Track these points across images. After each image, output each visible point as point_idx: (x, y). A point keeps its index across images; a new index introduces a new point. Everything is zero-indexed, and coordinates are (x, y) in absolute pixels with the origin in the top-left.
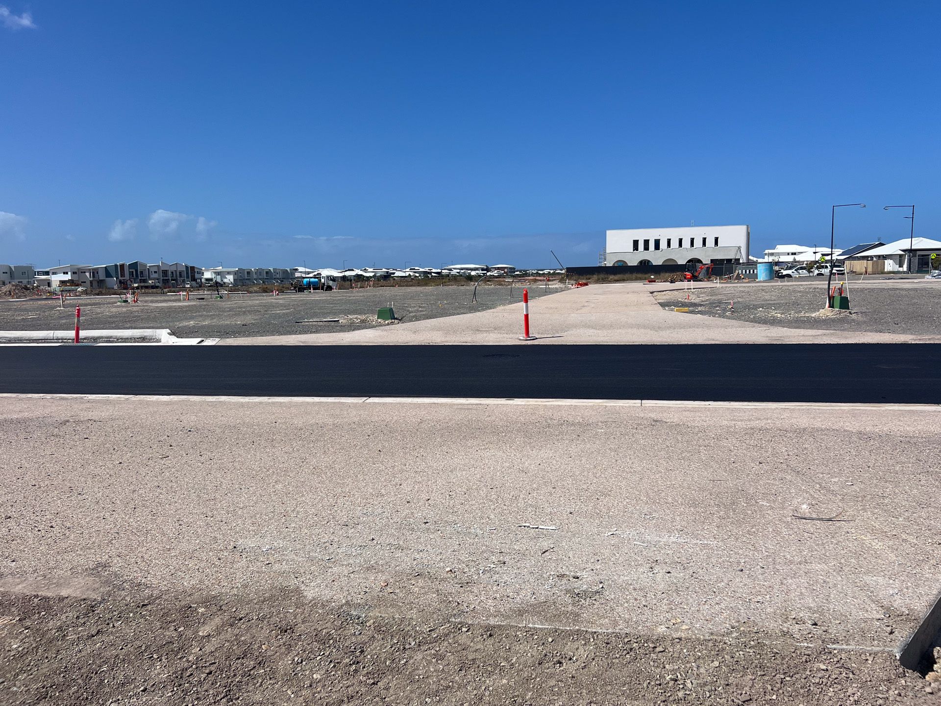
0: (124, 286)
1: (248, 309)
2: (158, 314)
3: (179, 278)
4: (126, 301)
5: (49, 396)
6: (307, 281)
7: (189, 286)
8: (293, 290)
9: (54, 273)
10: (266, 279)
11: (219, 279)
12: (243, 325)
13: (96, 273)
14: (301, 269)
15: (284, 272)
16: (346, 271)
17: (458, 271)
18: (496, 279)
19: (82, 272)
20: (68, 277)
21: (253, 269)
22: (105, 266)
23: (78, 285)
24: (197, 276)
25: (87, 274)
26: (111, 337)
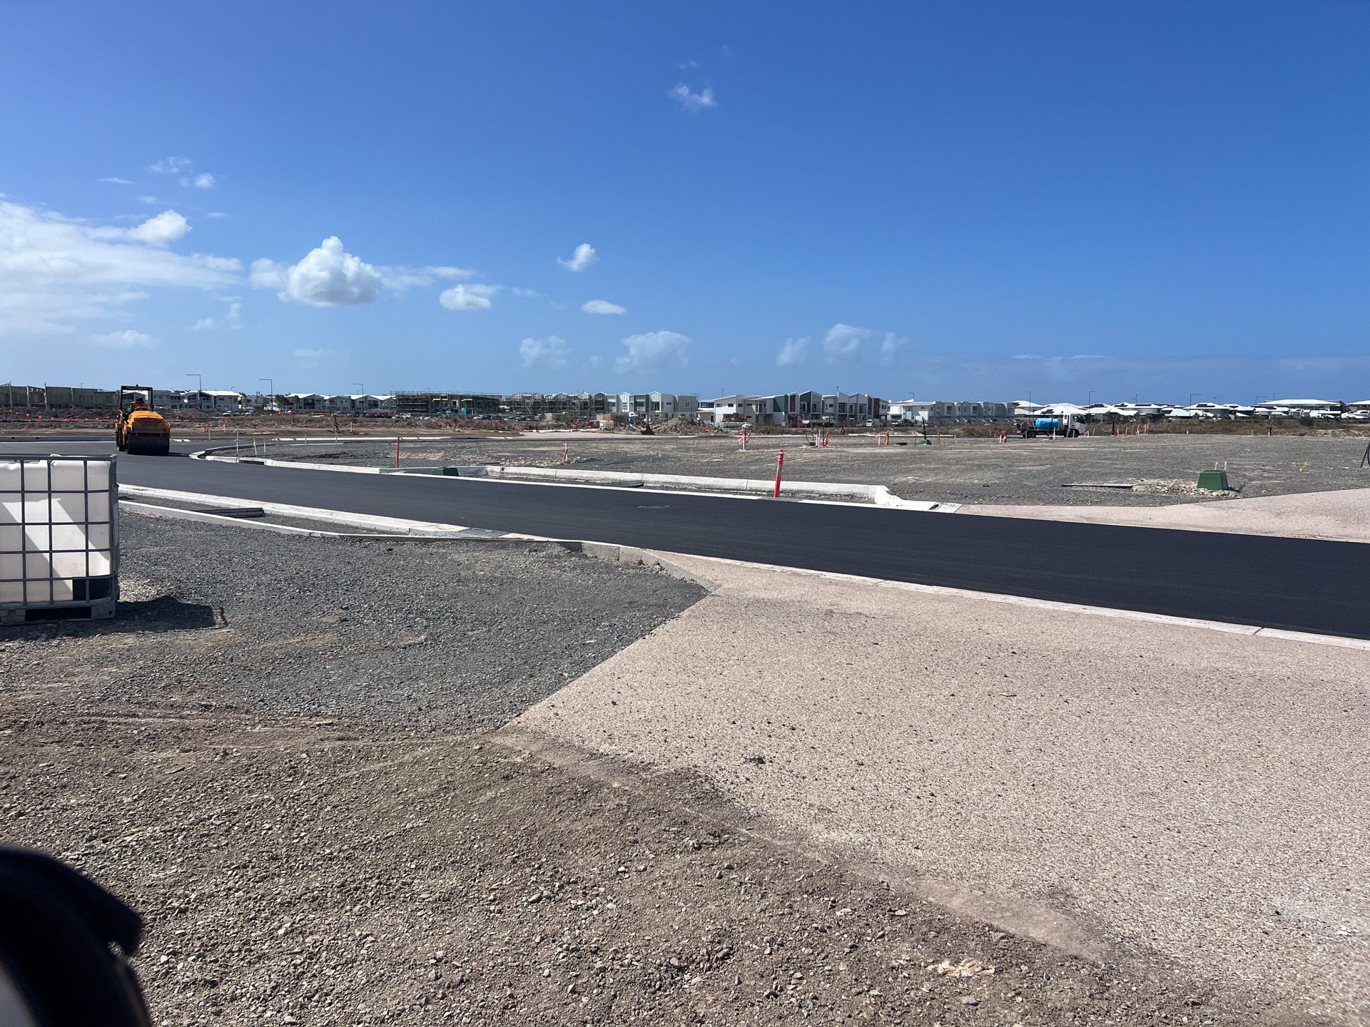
0: (793, 422)
1: (983, 462)
2: (862, 463)
3: (858, 414)
4: (813, 444)
5: (778, 568)
6: (1041, 422)
7: (870, 424)
8: (1019, 434)
9: (718, 406)
10: (972, 417)
11: (909, 416)
12: (984, 486)
13: (763, 405)
14: (1023, 403)
15: (998, 408)
16: (1091, 407)
17: (1286, 409)
18: (1359, 425)
19: (748, 405)
20: (732, 410)
21: (955, 403)
22: (773, 397)
23: (743, 420)
24: (881, 411)
25: (754, 407)
26: (812, 492)
